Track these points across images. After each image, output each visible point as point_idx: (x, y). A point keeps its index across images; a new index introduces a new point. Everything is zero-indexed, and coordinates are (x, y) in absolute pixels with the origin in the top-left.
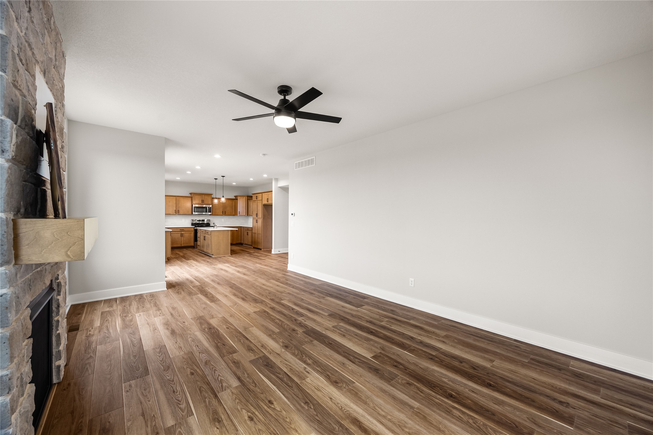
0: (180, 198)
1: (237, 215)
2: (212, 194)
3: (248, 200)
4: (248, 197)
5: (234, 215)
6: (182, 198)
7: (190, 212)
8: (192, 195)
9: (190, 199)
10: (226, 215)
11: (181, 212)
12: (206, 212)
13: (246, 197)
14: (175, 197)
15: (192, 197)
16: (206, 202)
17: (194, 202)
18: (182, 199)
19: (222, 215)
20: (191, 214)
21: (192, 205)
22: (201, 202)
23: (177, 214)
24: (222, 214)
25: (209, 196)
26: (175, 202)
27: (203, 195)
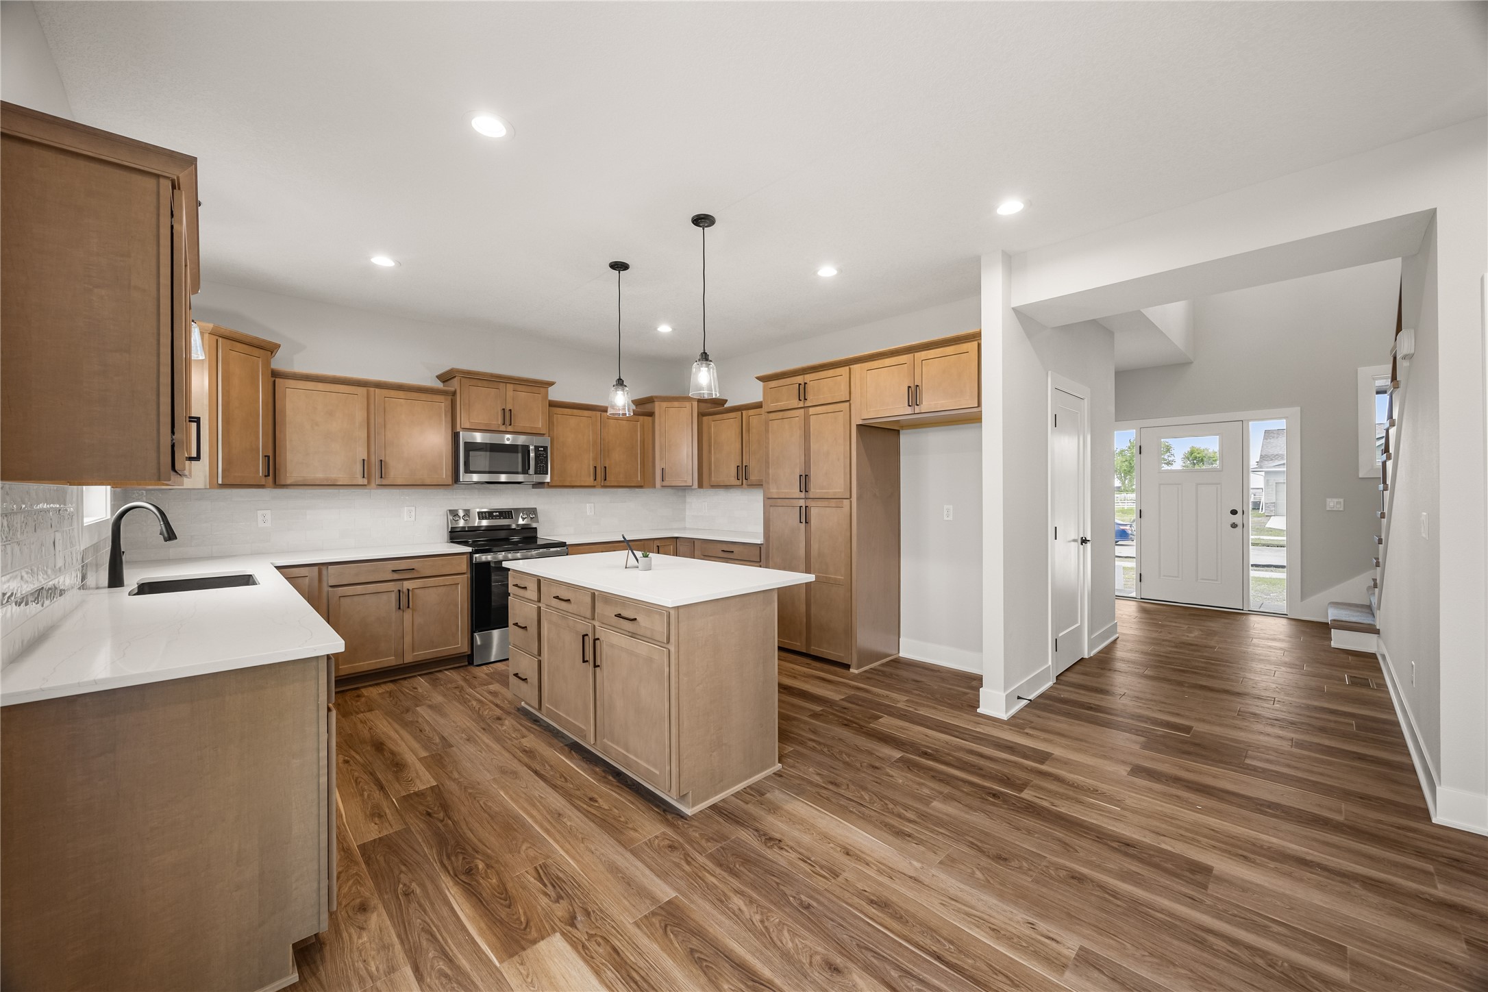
0: (393, 393)
1: (654, 486)
2: (551, 384)
3: (701, 415)
4: (701, 404)
5: (641, 487)
6: (401, 394)
7: (445, 474)
8: (455, 385)
9: (443, 404)
10: (607, 483)
11: (396, 471)
12: (525, 471)
13: (695, 404)
14: (362, 391)
15: (454, 393)
16: (521, 422)
17: (463, 420)
18: (399, 400)
19: (594, 487)
20: (450, 481)
21: (456, 436)
22: (500, 421)
23: (373, 485)
24: (590, 481)
25: (535, 389)
26: (360, 415)
27: (510, 387)
